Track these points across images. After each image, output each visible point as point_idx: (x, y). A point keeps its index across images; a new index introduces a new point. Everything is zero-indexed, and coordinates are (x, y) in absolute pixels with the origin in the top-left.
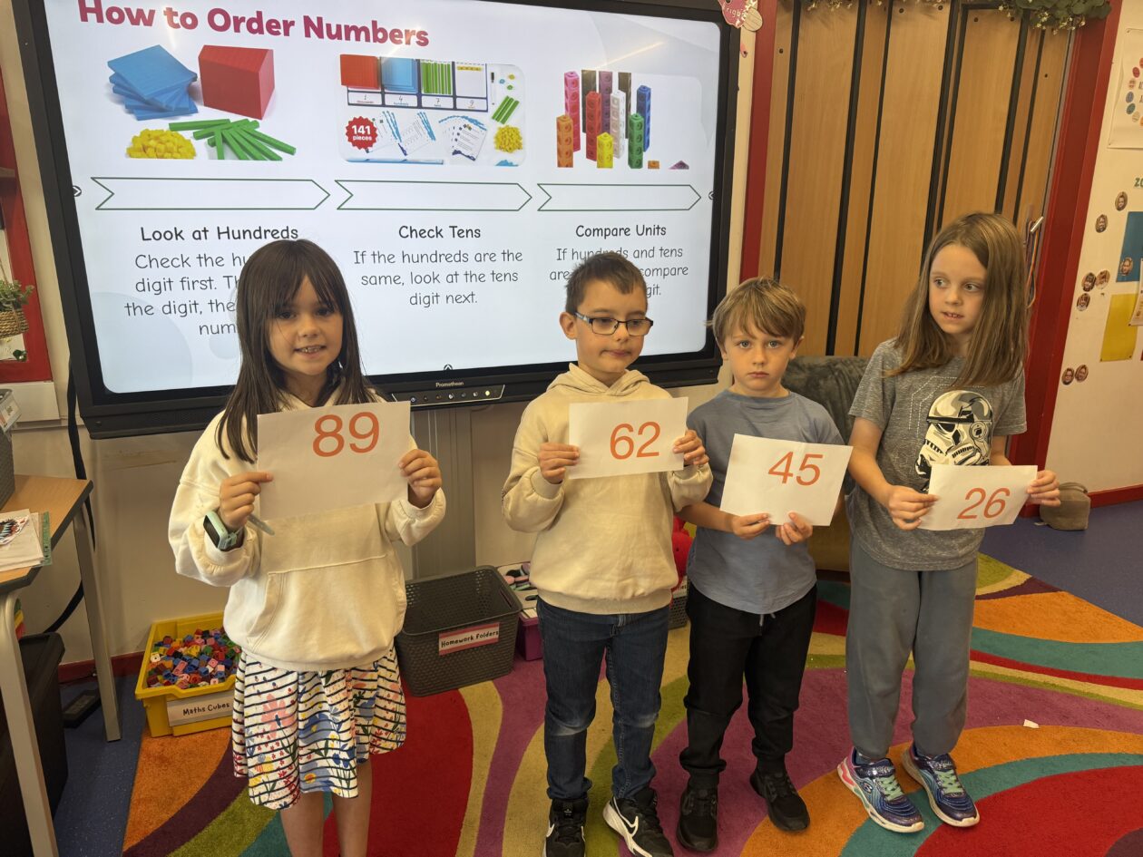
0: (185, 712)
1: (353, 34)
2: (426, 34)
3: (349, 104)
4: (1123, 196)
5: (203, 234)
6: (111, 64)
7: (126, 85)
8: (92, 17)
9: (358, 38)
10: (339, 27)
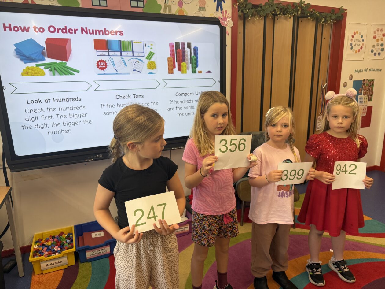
0: (47, 265)
1: (98, 32)
2: (122, 32)
3: (97, 56)
4: (351, 75)
5: (48, 101)
6: (15, 45)
7: (20, 52)
8: (8, 30)
9: (99, 34)
10: (93, 30)
